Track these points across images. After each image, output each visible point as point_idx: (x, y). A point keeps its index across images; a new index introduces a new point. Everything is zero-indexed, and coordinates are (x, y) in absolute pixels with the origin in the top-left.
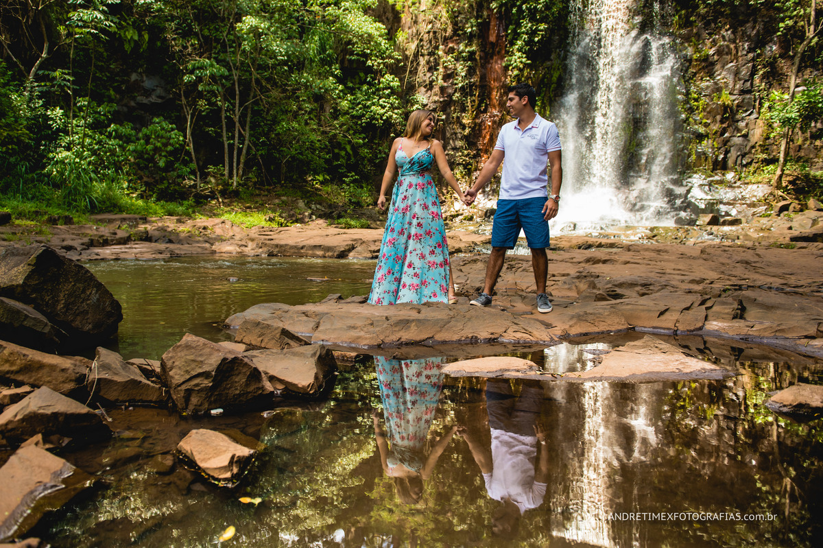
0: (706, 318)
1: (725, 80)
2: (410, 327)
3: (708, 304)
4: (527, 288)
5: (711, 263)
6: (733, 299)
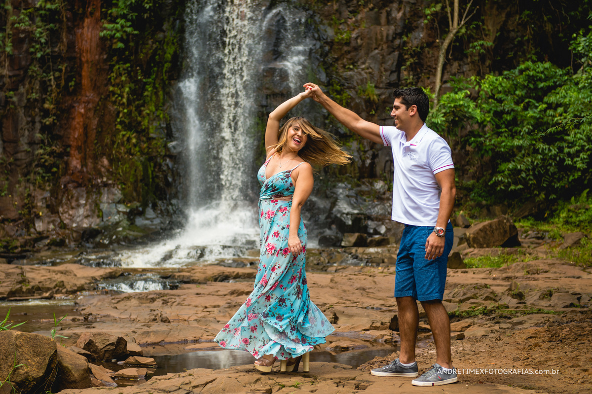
1: (370, 70)
2: (150, 335)
4: (189, 318)
5: (335, 291)
6: (331, 313)
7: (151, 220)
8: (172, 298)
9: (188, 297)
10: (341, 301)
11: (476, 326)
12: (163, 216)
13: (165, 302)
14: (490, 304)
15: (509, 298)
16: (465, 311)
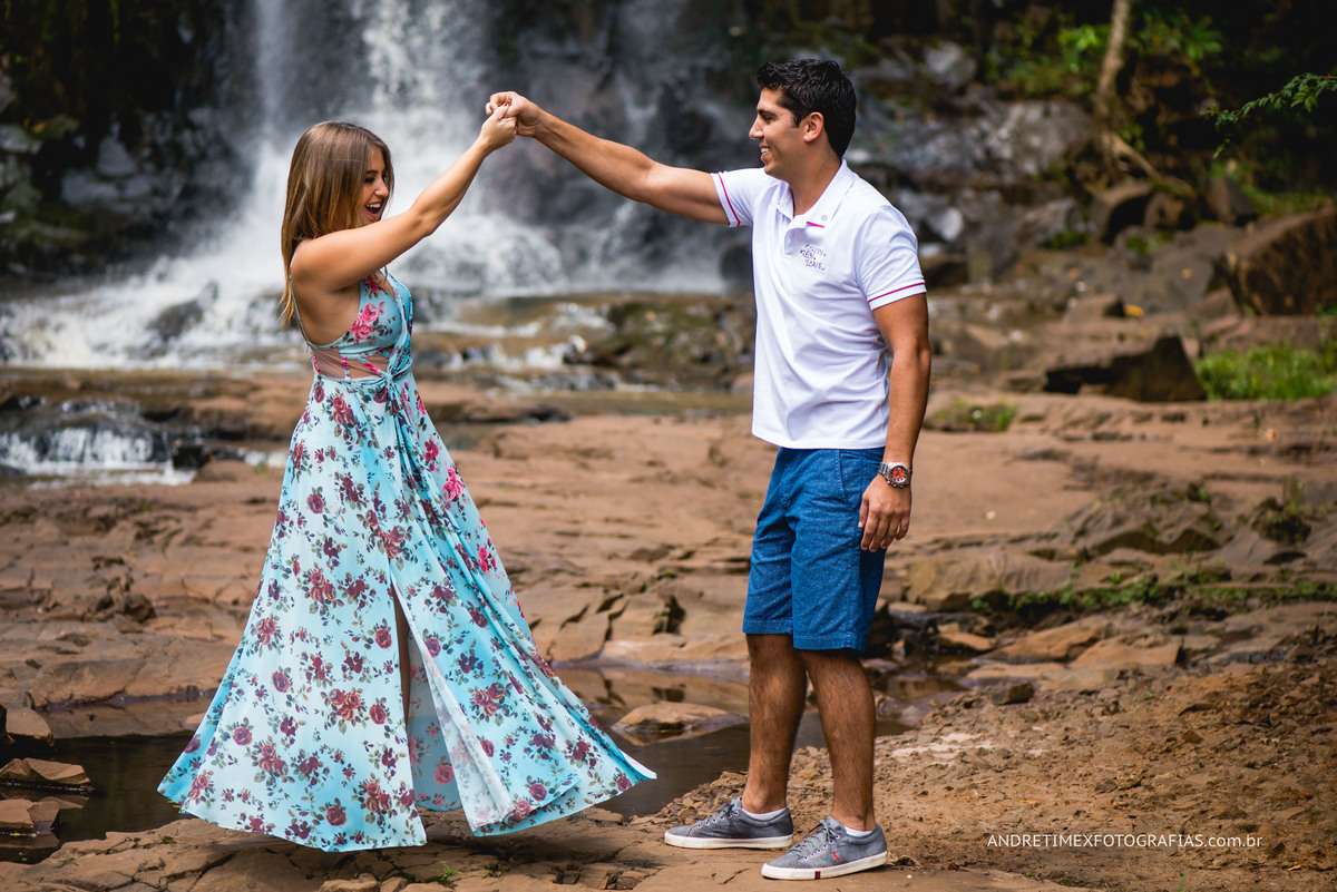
0: (608, 635)
2: (81, 675)
3: (616, 607)
4: (219, 593)
5: (715, 496)
6: (661, 596)
7: (120, 181)
8: (167, 518)
9: (221, 513)
10: (724, 534)
11: (1113, 641)
12: (160, 166)
13: (146, 533)
14: (1173, 567)
15: (1255, 536)
16: (1091, 591)
